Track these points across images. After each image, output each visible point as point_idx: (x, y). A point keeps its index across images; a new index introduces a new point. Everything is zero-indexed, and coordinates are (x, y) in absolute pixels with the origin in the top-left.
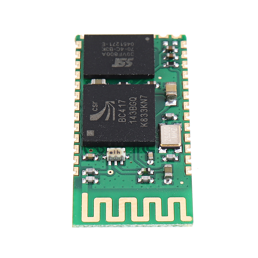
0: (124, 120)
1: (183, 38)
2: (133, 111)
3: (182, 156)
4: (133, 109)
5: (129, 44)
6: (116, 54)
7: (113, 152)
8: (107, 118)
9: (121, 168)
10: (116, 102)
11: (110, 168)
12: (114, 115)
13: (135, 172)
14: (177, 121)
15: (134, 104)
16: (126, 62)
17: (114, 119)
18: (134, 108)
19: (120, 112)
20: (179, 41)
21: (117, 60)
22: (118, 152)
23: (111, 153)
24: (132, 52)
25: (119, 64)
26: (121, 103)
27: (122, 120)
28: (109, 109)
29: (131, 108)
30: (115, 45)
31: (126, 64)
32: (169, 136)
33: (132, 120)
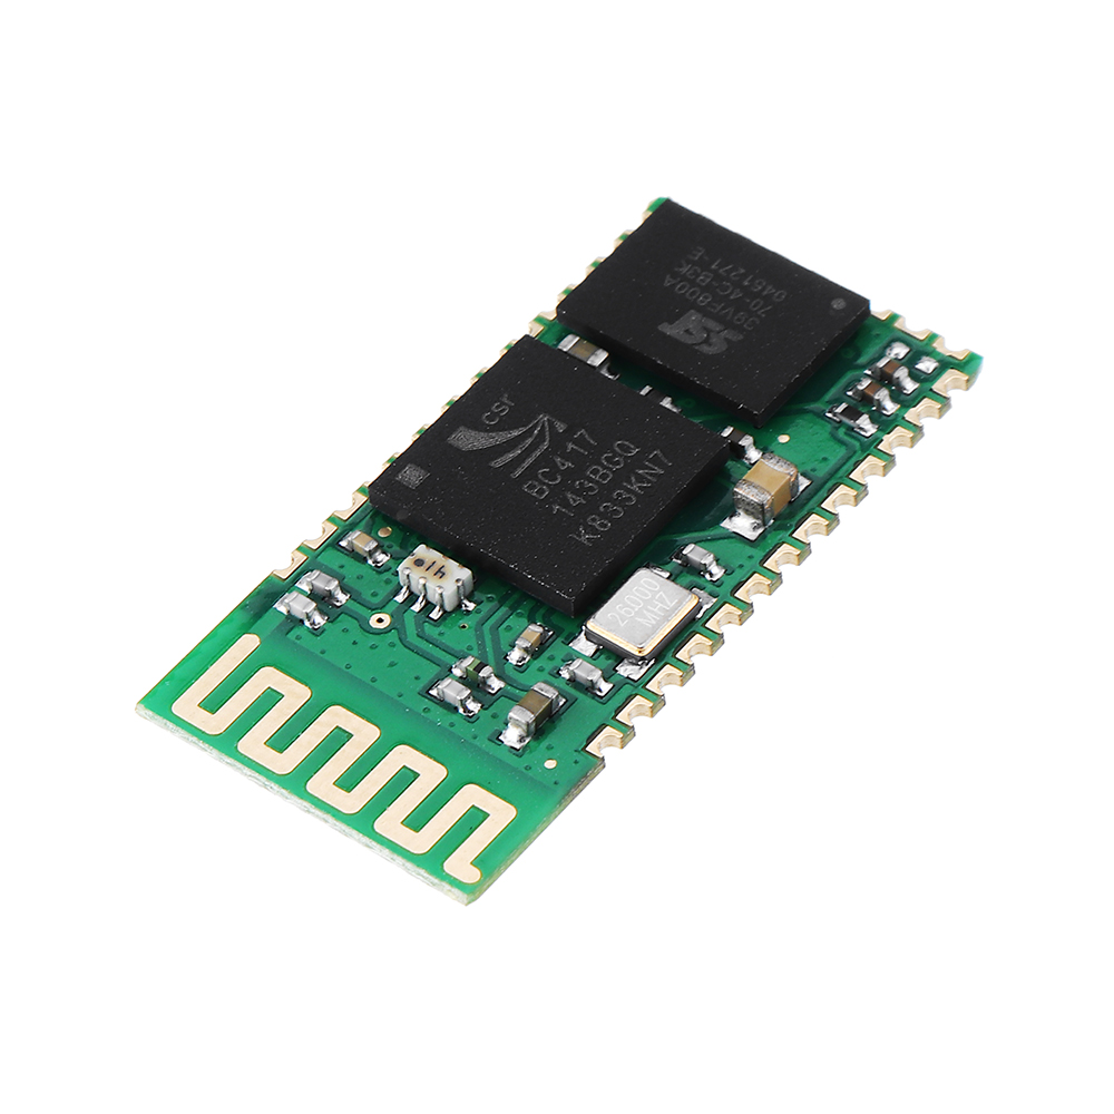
0: (541, 492)
1: (967, 365)
2: (591, 480)
3: (627, 690)
4: (598, 474)
5: (770, 289)
6: (702, 300)
7: (426, 565)
8: (498, 463)
9: (419, 626)
10: (570, 431)
11: (391, 607)
12: (530, 461)
13: (448, 658)
14: (710, 587)
15: (618, 463)
16: (712, 335)
17: (518, 472)
18: (604, 476)
19: (554, 466)
20: (946, 364)
21: (694, 316)
22: (441, 573)
23: (419, 563)
24: (759, 316)
25: (687, 331)
26: (581, 442)
27: (537, 491)
28: (529, 441)
29: (595, 472)
30: (728, 272)
31: (707, 341)
32: (633, 608)
33: (565, 503)
